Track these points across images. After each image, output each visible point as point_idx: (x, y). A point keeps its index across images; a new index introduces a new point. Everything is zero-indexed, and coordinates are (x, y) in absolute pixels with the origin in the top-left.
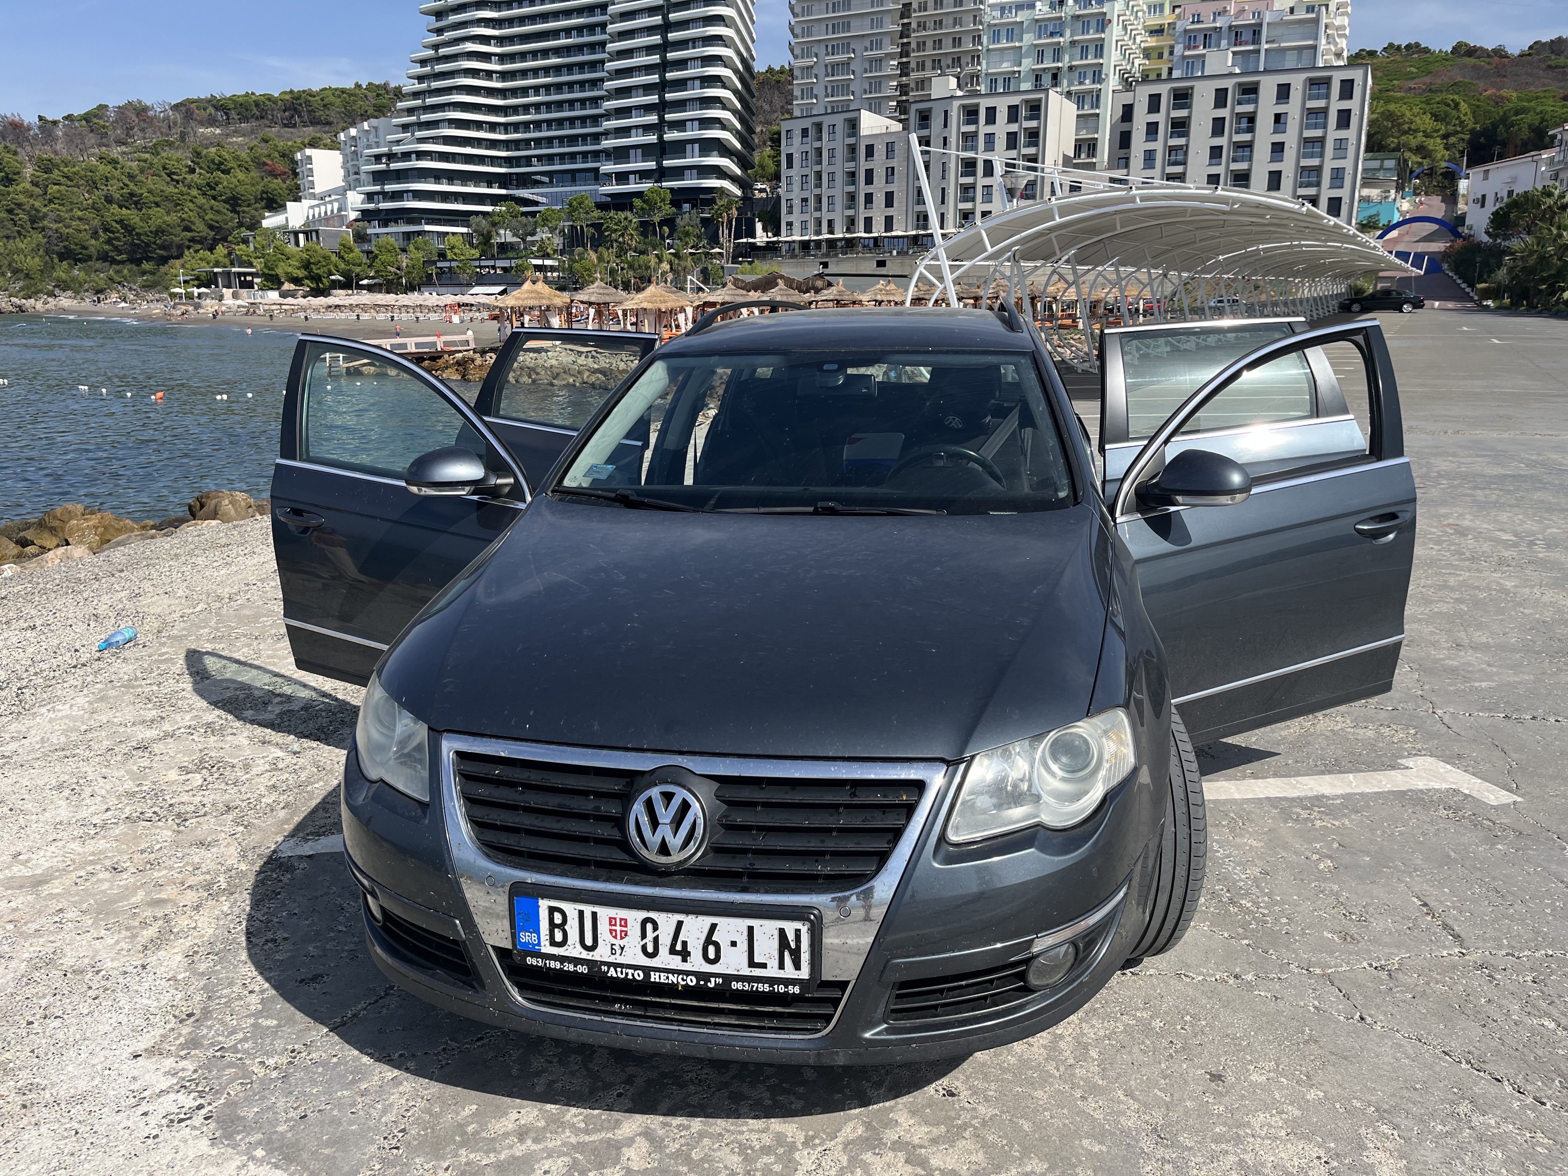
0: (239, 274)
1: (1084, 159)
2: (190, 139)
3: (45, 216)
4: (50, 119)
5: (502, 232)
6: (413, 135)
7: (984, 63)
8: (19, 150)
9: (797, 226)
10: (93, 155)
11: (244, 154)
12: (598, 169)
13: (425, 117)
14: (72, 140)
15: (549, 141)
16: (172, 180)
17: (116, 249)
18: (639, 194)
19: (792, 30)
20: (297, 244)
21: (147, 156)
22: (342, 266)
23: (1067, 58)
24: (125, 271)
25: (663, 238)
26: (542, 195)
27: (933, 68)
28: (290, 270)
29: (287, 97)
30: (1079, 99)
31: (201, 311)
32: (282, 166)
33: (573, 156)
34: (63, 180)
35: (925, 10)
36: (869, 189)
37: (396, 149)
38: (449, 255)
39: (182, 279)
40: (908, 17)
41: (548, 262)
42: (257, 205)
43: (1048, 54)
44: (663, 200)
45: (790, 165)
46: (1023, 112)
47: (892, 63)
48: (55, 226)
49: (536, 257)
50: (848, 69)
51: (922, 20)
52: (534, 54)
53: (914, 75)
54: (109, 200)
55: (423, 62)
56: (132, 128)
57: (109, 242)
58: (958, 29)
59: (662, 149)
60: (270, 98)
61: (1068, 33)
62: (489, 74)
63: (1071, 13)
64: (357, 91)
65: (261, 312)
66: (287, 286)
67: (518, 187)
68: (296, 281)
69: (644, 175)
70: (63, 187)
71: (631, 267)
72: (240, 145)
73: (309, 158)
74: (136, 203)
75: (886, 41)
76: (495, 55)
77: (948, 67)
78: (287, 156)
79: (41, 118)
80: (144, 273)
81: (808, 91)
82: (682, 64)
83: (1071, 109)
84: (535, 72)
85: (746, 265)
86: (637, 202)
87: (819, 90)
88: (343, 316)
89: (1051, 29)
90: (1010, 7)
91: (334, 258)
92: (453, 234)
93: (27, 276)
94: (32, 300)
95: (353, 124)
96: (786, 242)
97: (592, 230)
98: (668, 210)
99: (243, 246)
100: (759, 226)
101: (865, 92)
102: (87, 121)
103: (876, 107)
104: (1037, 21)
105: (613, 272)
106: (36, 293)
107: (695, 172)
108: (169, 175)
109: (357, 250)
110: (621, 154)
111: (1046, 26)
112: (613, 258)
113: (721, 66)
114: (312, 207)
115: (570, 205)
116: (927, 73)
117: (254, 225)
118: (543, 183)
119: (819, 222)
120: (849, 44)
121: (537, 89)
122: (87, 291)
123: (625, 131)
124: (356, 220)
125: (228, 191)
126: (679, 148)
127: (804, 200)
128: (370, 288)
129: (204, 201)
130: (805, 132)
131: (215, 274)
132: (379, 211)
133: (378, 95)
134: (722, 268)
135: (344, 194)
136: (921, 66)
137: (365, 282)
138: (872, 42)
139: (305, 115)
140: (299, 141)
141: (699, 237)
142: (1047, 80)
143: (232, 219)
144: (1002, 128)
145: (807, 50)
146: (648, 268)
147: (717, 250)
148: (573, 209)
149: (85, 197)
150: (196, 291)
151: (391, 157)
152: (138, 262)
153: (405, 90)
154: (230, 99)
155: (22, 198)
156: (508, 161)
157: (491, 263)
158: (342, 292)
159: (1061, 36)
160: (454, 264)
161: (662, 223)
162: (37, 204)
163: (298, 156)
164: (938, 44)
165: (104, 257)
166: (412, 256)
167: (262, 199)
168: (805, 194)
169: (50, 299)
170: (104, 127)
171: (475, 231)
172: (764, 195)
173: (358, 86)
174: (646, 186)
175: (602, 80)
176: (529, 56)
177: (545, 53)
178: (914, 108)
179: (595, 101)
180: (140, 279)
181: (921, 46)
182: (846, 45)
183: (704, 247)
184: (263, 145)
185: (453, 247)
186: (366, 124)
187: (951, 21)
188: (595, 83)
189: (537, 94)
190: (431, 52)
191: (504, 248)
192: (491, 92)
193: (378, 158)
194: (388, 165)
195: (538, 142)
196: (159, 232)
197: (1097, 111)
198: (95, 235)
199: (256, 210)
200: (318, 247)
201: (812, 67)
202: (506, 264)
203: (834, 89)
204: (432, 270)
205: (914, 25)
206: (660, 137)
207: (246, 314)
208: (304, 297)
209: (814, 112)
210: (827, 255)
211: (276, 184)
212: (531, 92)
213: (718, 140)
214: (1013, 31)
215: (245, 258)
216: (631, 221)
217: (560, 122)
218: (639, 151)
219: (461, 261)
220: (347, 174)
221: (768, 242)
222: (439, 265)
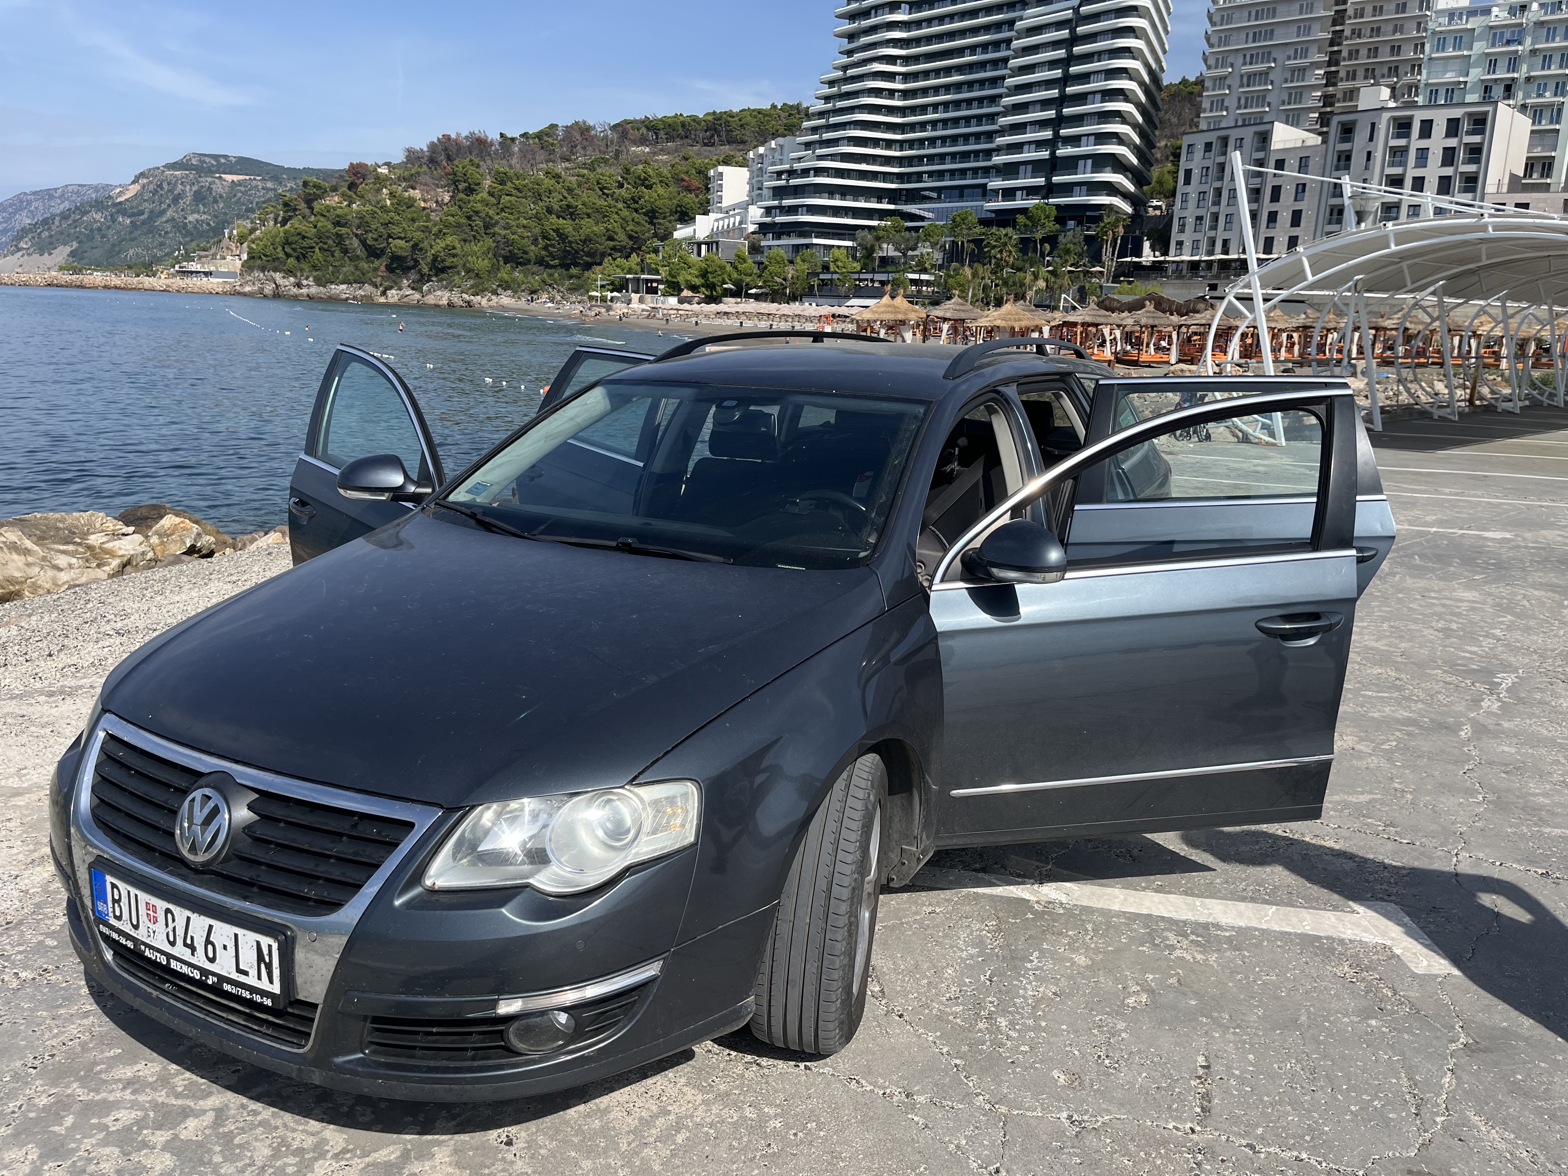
0: (647, 281)
1: (1536, 179)
2: (623, 157)
3: (497, 223)
4: (509, 136)
5: (885, 246)
6: (814, 153)
7: (1424, 72)
8: (481, 163)
9: (1187, 244)
10: (541, 170)
11: (665, 171)
12: (985, 185)
13: (827, 136)
14: (525, 156)
15: (942, 157)
16: (604, 194)
17: (551, 255)
18: (1024, 211)
19: (1208, 39)
20: (699, 254)
21: (585, 171)
22: (735, 275)
23: (1524, 68)
24: (556, 275)
25: (1043, 256)
26: (929, 210)
27: (1366, 78)
28: (689, 278)
29: (710, 118)
30: (1537, 112)
31: (611, 313)
32: (697, 183)
33: (963, 172)
34: (514, 192)
35: (1362, 16)
36: (1274, 207)
37: (797, 166)
38: (832, 267)
39: (599, 283)
40: (1342, 24)
41: (924, 277)
42: (672, 218)
43: (1503, 63)
44: (1047, 217)
45: (1187, 181)
46: (1465, 126)
47: (1317, 72)
48: (503, 232)
49: (914, 272)
50: (1266, 79)
51: (1358, 27)
52: (937, 72)
53: (1343, 85)
54: (550, 211)
55: (831, 83)
56: (576, 147)
57: (545, 248)
58: (1398, 36)
59: (1054, 165)
60: (694, 119)
61: (1528, 41)
62: (891, 93)
63: (1534, 19)
64: (773, 112)
65: (660, 316)
66: (686, 293)
67: (907, 202)
68: (694, 288)
69: (1031, 191)
70: (513, 198)
71: (1005, 283)
72: (665, 163)
73: (721, 174)
74: (572, 214)
75: (1314, 49)
76: (899, 74)
77: (1383, 76)
78: (702, 173)
79: (502, 135)
80: (571, 277)
81: (1219, 103)
82: (1085, 77)
83: (1525, 124)
84: (936, 90)
85: (1125, 285)
86: (1021, 219)
87: (1229, 102)
88: (730, 322)
89: (1507, 36)
90: (1461, 14)
91: (729, 268)
92: (839, 247)
93: (477, 275)
94: (479, 297)
95: (762, 144)
96: (1174, 262)
97: (972, 246)
98: (1051, 226)
99: (653, 255)
100: (1147, 245)
101: (1283, 103)
102: (540, 139)
103: (1293, 119)
104: (1491, 28)
105: (985, 288)
106: (483, 291)
107: (1084, 188)
108: (601, 189)
109: (750, 261)
110: (1011, 170)
111: (1502, 34)
112: (987, 274)
113: (1125, 78)
114: (717, 220)
115: (954, 221)
116: (1357, 84)
117: (666, 236)
118: (931, 198)
119: (1212, 242)
120: (1269, 53)
121: (935, 106)
122: (523, 291)
123: (1017, 147)
124: (753, 233)
125: (648, 205)
126: (1071, 164)
127: (1199, 218)
128: (757, 297)
129: (627, 213)
130: (1208, 146)
131: (627, 279)
132: (774, 224)
133: (790, 115)
134: (1101, 287)
135: (746, 209)
136: (1352, 75)
137: (753, 291)
138: (1296, 50)
139: (723, 134)
140: (715, 158)
141: (1080, 255)
142: (1498, 91)
143: (649, 230)
144: (1438, 142)
145: (1221, 60)
146: (1022, 285)
147: (1098, 269)
148: (956, 223)
149: (532, 208)
150: (609, 295)
151: (791, 173)
152: (567, 267)
153: (812, 110)
154: (661, 120)
155: (479, 207)
156: (900, 177)
157: (869, 276)
158: (732, 300)
159: (1520, 44)
160: (835, 276)
161: (1043, 240)
162: (491, 212)
163: (712, 173)
164: (1374, 51)
165: (540, 262)
166: (798, 267)
167: (676, 212)
168: (1200, 212)
169: (493, 297)
170: (552, 144)
171: (859, 245)
172: (1158, 212)
173: (774, 107)
174: (1032, 202)
175: (1000, 96)
176: (932, 75)
177: (948, 71)
178: (1335, 120)
179: (992, 118)
180: (567, 283)
181: (1354, 54)
182: (1266, 54)
183: (1084, 265)
184: (683, 162)
185: (837, 260)
186: (773, 142)
187: (1390, 27)
188: (993, 99)
189: (935, 111)
190: (840, 73)
191: (885, 261)
192: (891, 110)
193: (779, 174)
194: (788, 181)
195: (931, 158)
196: (587, 240)
197: (1557, 127)
198: (535, 242)
199: (670, 222)
200: (716, 258)
201: (1225, 78)
202: (883, 277)
203: (1248, 100)
204: (815, 282)
205: (1347, 33)
206: (1053, 153)
207: (648, 317)
208: (699, 303)
209: (1223, 125)
210: (1217, 277)
211: (690, 199)
212: (930, 109)
213: (1113, 155)
214: (1462, 38)
215: (653, 266)
216: (1011, 238)
217: (954, 139)
218: (1030, 167)
219: (842, 273)
220: (752, 190)
221: (1154, 262)
222: (822, 276)
